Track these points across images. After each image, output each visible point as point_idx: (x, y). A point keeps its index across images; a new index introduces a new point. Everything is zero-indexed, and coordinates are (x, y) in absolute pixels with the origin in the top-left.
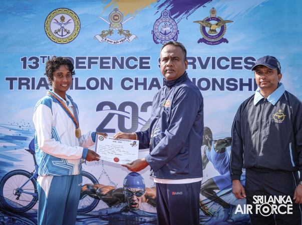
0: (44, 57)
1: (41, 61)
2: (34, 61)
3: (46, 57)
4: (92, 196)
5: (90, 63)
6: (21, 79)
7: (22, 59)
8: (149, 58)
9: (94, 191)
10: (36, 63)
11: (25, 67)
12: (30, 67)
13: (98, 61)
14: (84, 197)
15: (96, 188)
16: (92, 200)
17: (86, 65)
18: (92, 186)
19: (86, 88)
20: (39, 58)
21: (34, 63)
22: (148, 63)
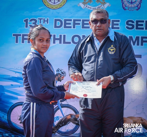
0: (40, 19)
1: (38, 22)
2: (34, 22)
3: (42, 19)
4: (74, 123)
5: (75, 24)
6: (24, 35)
7: (25, 21)
8: (119, 21)
9: (76, 119)
10: (35, 23)
11: (27, 27)
12: (31, 26)
13: (81, 22)
14: (68, 123)
15: (77, 117)
16: (75, 125)
17: (72, 25)
18: (75, 116)
19: (72, 42)
20: (37, 20)
21: (33, 23)
22: (118, 25)
